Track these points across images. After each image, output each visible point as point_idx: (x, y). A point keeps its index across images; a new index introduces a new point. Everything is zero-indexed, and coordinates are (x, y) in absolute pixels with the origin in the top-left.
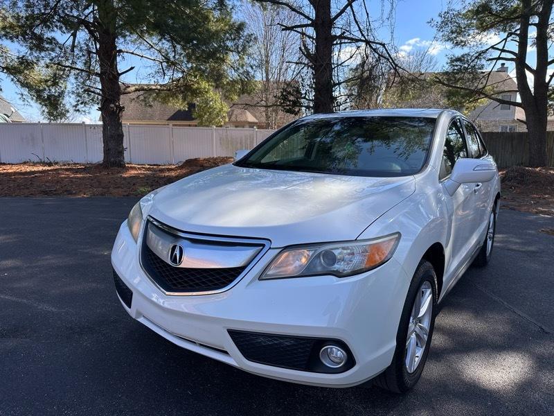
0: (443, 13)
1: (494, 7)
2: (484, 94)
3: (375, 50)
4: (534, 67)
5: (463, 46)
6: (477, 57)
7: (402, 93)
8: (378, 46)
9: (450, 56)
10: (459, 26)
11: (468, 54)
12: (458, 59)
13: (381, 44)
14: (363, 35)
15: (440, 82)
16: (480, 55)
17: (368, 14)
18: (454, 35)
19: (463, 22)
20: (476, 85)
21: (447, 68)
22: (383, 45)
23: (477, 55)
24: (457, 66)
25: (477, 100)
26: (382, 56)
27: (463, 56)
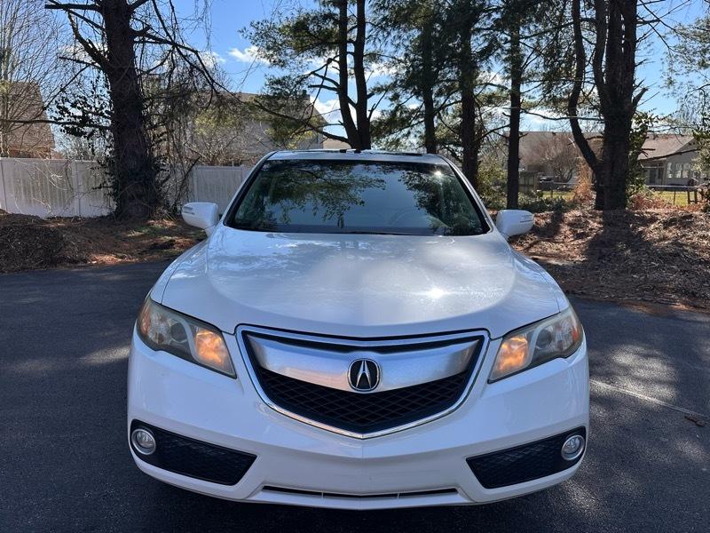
0: (255, 23)
1: (311, 27)
2: (310, 125)
3: (185, 57)
4: (355, 100)
5: (282, 66)
6: (298, 82)
7: (220, 117)
8: (190, 53)
9: (269, 77)
10: (275, 42)
11: (289, 77)
12: (278, 82)
13: (192, 51)
14: (168, 35)
15: (261, 107)
16: (302, 79)
17: (173, 8)
18: (271, 52)
19: (280, 39)
20: (301, 114)
21: (268, 91)
22: (196, 52)
23: (299, 79)
24: (278, 89)
25: (303, 132)
26: (195, 67)
27: (284, 79)
